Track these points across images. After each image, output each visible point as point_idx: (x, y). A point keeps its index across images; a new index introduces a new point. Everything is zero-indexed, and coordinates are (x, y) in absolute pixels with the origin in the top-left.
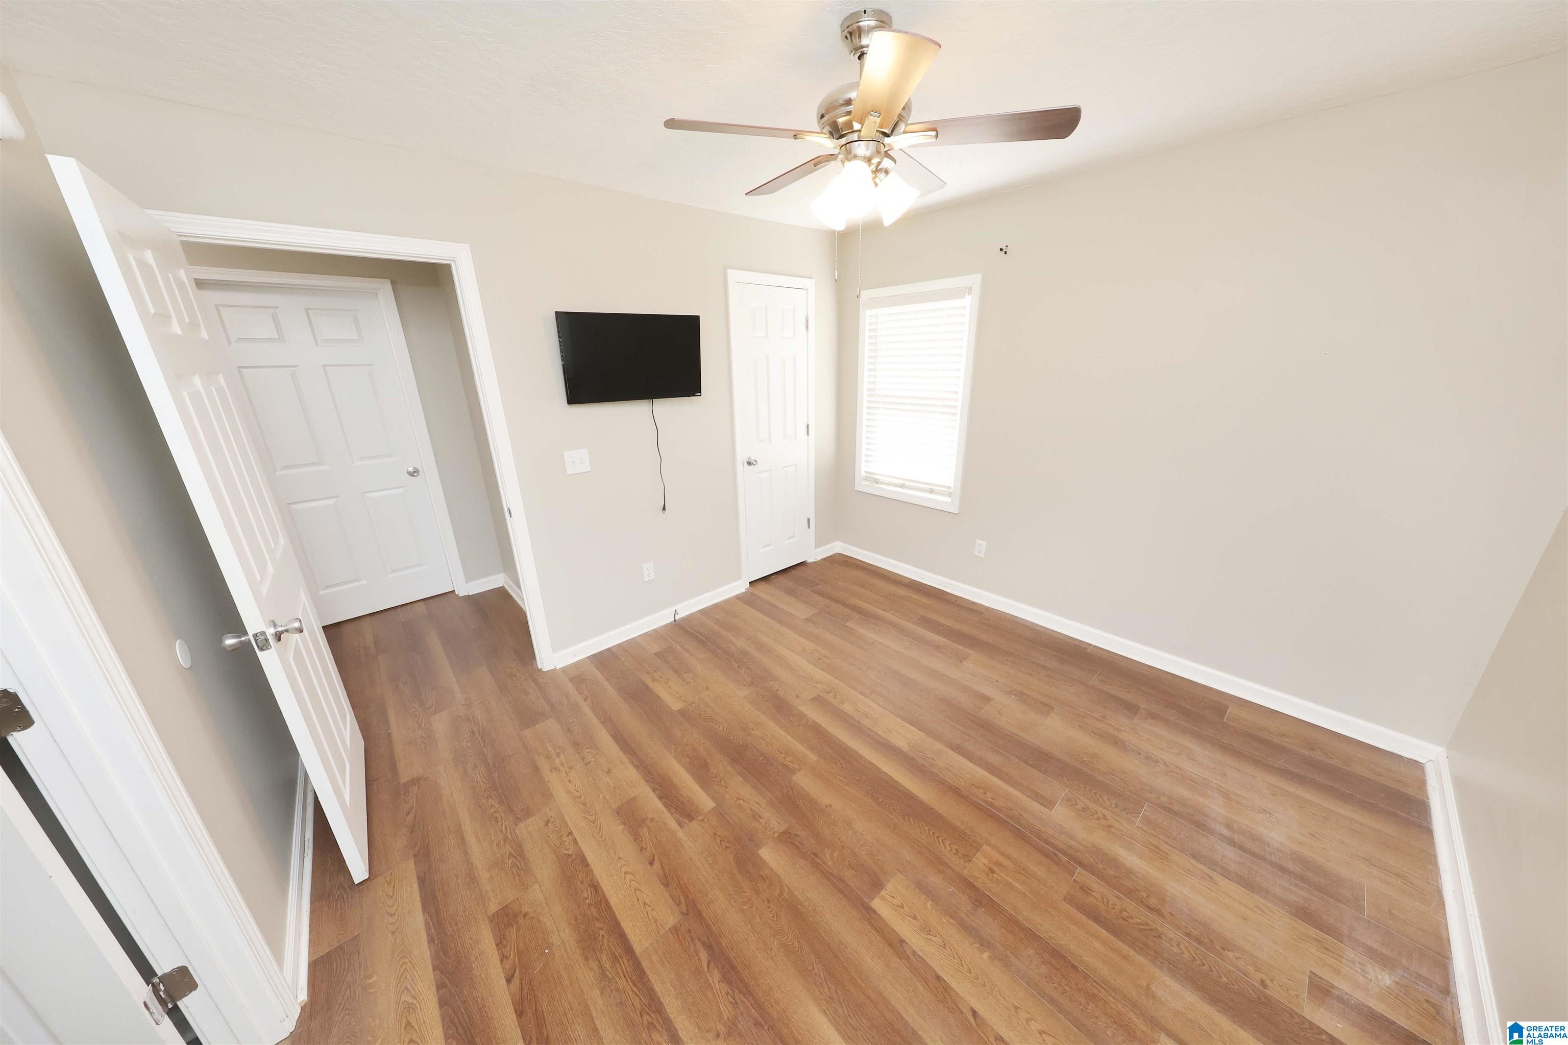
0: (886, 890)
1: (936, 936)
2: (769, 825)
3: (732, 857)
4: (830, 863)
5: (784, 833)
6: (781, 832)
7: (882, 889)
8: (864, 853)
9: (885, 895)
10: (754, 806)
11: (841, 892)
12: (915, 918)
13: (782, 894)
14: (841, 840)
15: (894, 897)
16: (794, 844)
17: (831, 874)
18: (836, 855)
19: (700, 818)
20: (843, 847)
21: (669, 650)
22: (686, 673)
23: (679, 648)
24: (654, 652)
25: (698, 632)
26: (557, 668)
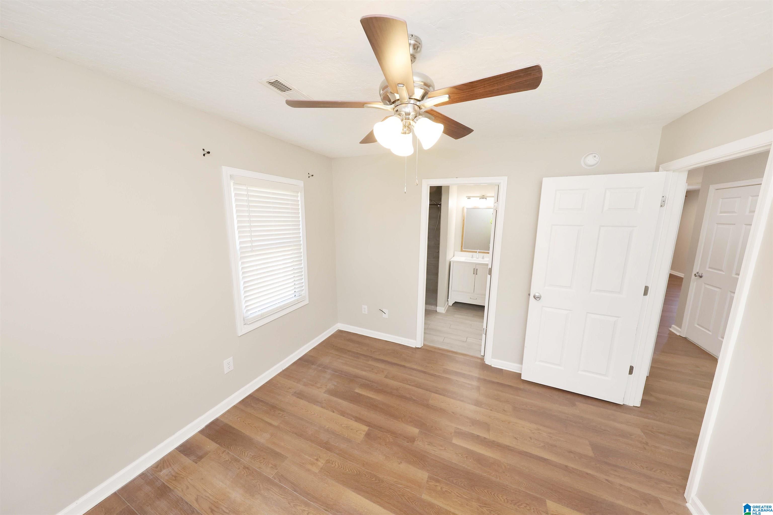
0: (364, 435)
1: (344, 426)
2: (422, 442)
3: (428, 425)
4: (389, 436)
5: (414, 441)
6: (415, 441)
7: (365, 435)
8: (376, 446)
9: (363, 433)
10: (436, 449)
11: (381, 428)
12: (352, 429)
13: (401, 419)
14: (388, 448)
15: (360, 433)
16: (407, 438)
17: (386, 432)
18: (388, 440)
19: (453, 434)
20: (386, 445)
26: (688, 505)
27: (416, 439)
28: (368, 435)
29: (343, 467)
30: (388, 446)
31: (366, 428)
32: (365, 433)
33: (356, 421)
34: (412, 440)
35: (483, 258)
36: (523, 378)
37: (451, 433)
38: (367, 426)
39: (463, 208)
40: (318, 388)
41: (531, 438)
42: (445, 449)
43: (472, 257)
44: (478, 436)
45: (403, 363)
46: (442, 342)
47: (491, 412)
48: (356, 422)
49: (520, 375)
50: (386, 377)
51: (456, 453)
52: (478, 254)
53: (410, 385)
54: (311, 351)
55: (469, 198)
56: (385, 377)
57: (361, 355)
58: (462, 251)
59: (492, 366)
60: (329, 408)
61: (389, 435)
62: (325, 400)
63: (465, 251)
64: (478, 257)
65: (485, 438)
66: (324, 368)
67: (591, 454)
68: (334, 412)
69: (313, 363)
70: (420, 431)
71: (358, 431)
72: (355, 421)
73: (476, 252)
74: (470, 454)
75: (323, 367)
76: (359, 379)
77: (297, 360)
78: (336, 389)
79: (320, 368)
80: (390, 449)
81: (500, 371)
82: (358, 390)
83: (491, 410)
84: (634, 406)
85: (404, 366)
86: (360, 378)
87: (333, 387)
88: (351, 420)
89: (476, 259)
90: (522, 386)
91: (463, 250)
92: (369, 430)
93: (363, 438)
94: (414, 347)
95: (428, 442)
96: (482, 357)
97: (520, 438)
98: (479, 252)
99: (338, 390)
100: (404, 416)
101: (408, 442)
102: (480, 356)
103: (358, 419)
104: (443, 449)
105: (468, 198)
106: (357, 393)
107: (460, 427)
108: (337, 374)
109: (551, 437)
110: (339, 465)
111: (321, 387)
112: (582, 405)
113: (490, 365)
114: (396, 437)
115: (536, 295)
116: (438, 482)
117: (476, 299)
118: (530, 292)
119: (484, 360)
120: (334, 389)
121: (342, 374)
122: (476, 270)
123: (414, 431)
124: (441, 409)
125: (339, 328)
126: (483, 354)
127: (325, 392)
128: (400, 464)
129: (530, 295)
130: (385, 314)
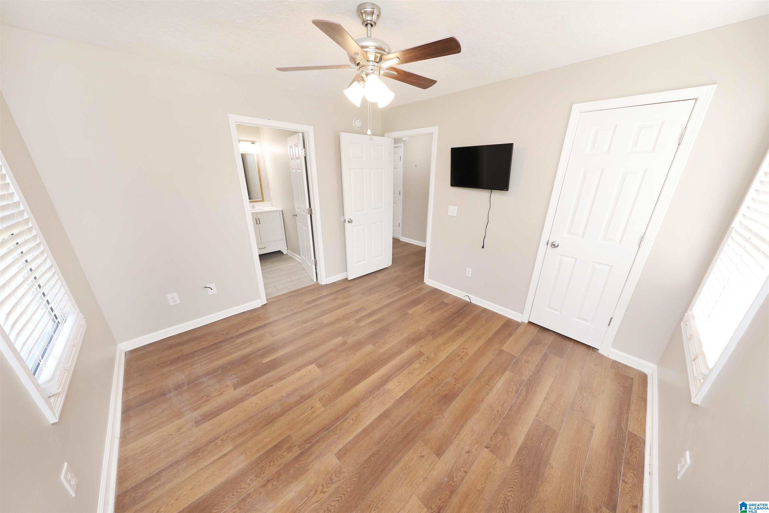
1: (297, 381)
2: (350, 339)
3: (341, 331)
8: (333, 364)
10: (359, 335)
11: (321, 356)
12: (305, 376)
14: (340, 358)
15: (313, 371)
16: (342, 345)
17: (328, 354)
18: (334, 356)
21: (447, 305)
22: (432, 311)
23: (449, 307)
24: (444, 301)
25: (465, 310)
26: (426, 284)
27: (346, 341)
28: (320, 366)
29: (334, 389)
30: (338, 357)
31: (314, 365)
32: (316, 368)
34: (345, 343)
36: (349, 279)
38: (311, 364)
40: (219, 395)
41: (381, 299)
42: (363, 331)
45: (271, 320)
46: (277, 289)
47: (356, 302)
48: (301, 371)
49: (347, 278)
51: (368, 328)
57: (216, 344)
59: (328, 283)
60: (262, 389)
61: (331, 353)
62: (247, 391)
65: (369, 313)
66: (189, 384)
67: (399, 289)
68: (272, 386)
70: (341, 337)
72: (299, 371)
74: (372, 323)
75: (187, 384)
77: (122, 415)
78: (243, 378)
79: (185, 388)
80: (342, 356)
81: (334, 284)
82: (265, 361)
84: (391, 265)
85: (275, 321)
86: (252, 354)
87: (236, 380)
88: (294, 373)
90: (352, 284)
92: (316, 364)
93: (320, 370)
94: (260, 306)
95: (352, 336)
97: (378, 302)
99: (246, 376)
100: (324, 339)
101: (345, 346)
102: (315, 283)
103: (298, 368)
104: (362, 332)
106: (270, 361)
107: (355, 318)
108: (220, 372)
109: (385, 293)
110: (330, 392)
111: (224, 391)
112: (380, 276)
113: (326, 284)
114: (336, 350)
115: (348, 220)
116: (377, 342)
117: (265, 248)
118: (345, 219)
119: (320, 284)
120: (240, 379)
121: (227, 367)
122: (258, 219)
123: (339, 339)
124: (335, 320)
125: (124, 349)
126: (315, 280)
127: (235, 388)
128: (355, 355)
129: (345, 221)
130: (212, 289)
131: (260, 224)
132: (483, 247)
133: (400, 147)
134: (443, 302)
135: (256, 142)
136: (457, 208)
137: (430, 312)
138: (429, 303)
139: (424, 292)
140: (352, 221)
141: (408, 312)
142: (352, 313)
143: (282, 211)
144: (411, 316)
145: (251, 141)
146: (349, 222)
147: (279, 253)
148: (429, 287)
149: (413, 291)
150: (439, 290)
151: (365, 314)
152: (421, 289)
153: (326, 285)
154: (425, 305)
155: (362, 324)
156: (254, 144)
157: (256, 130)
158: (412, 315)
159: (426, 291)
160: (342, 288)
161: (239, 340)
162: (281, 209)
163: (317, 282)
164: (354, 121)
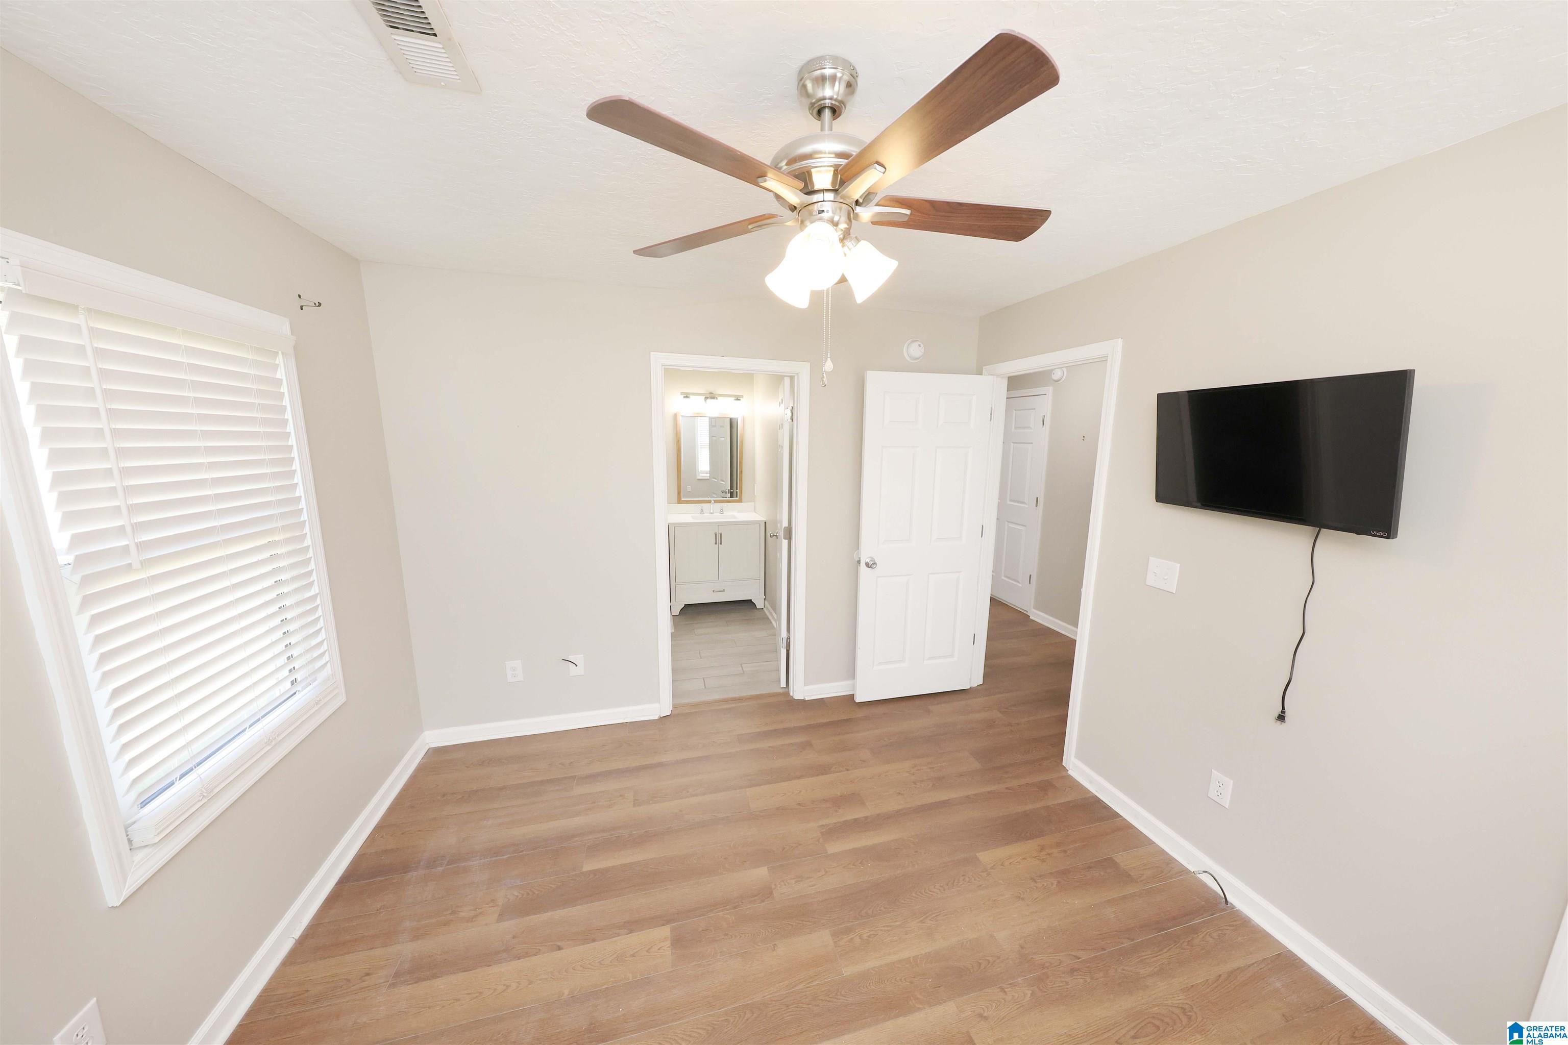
1: (611, 963)
2: (785, 885)
3: (775, 849)
4: (719, 914)
5: (771, 893)
6: (773, 891)
7: (672, 945)
8: (709, 950)
9: (664, 946)
10: (814, 882)
12: (634, 954)
14: (735, 938)
15: (659, 949)
16: (756, 896)
17: (711, 911)
18: (724, 924)
19: (821, 840)
20: (726, 935)
21: (1124, 877)
22: (1059, 882)
23: (1130, 890)
24: (1116, 860)
25: (1194, 930)
26: (1070, 772)
27: (773, 886)
28: (678, 941)
30: (731, 934)
31: (665, 931)
32: (668, 943)
33: (631, 931)
34: (766, 893)
35: (722, 512)
36: (858, 699)
37: (818, 841)
38: (663, 925)
39: (675, 416)
40: (471, 920)
41: (915, 783)
42: (826, 872)
43: (702, 512)
44: (856, 820)
45: (656, 760)
46: (704, 687)
47: (849, 772)
48: (633, 934)
49: (852, 697)
50: (637, 803)
51: (844, 867)
52: (712, 505)
53: (696, 795)
54: (371, 838)
55: (687, 396)
56: (634, 805)
57: (542, 782)
58: (679, 501)
59: (807, 699)
60: (541, 948)
61: (718, 912)
62: (514, 937)
63: (687, 502)
64: (712, 511)
65: (866, 818)
66: (450, 862)
67: (976, 765)
68: (560, 948)
69: (406, 868)
70: (768, 867)
71: (649, 949)
72: (631, 933)
73: (709, 502)
74: (862, 855)
75: (448, 862)
76: (576, 839)
77: (336, 885)
78: (528, 894)
79: (440, 869)
80: (741, 937)
81: (820, 703)
82: (589, 866)
83: (848, 770)
84: (978, 685)
85: (660, 765)
86: (574, 835)
87: (516, 894)
88: (619, 936)
89: (708, 514)
90: (861, 713)
91: (683, 499)
92: (673, 930)
93: (671, 954)
94: (656, 717)
95: (794, 879)
96: (784, 690)
97: (904, 790)
98: (716, 502)
99: (537, 893)
100: (725, 859)
101: (763, 901)
102: (781, 691)
103: (633, 925)
104: (823, 874)
105: (684, 397)
106: (594, 872)
108: (505, 857)
109: (933, 768)
111: (481, 913)
112: (936, 707)
113: (803, 699)
114: (735, 908)
115: (868, 560)
116: (848, 930)
117: (724, 591)
118: (860, 558)
119: (791, 695)
120: (523, 895)
121: (522, 851)
122: (720, 535)
123: (760, 874)
124: (778, 809)
125: (431, 743)
126: (783, 684)
127: (501, 917)
128: (774, 950)
129: (859, 562)
130: (576, 666)
131: (721, 544)
132: (1281, 718)
133: (1045, 394)
134: (1110, 860)
135: (742, 396)
136: (1179, 568)
137: (1052, 884)
138: (1058, 844)
139: (1053, 800)
140: (875, 563)
141: (977, 854)
142: (824, 800)
143: (765, 523)
144: (984, 874)
145: (735, 396)
146: (867, 565)
147: (748, 604)
148: (1075, 786)
149: (1020, 786)
150: (1106, 807)
151: (856, 817)
152: (1045, 787)
153: (804, 701)
154: (1042, 848)
155: (835, 847)
156: (739, 400)
157: (748, 378)
158: (988, 874)
159: (1062, 800)
160: (835, 718)
161: (580, 790)
162: (764, 519)
163: (787, 690)
164: (906, 345)
